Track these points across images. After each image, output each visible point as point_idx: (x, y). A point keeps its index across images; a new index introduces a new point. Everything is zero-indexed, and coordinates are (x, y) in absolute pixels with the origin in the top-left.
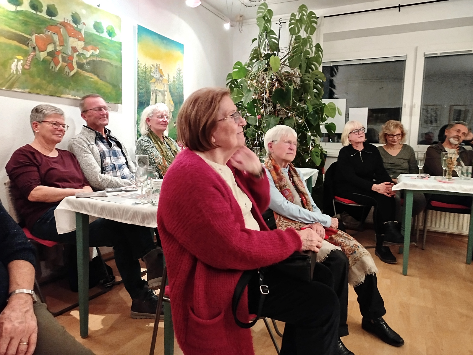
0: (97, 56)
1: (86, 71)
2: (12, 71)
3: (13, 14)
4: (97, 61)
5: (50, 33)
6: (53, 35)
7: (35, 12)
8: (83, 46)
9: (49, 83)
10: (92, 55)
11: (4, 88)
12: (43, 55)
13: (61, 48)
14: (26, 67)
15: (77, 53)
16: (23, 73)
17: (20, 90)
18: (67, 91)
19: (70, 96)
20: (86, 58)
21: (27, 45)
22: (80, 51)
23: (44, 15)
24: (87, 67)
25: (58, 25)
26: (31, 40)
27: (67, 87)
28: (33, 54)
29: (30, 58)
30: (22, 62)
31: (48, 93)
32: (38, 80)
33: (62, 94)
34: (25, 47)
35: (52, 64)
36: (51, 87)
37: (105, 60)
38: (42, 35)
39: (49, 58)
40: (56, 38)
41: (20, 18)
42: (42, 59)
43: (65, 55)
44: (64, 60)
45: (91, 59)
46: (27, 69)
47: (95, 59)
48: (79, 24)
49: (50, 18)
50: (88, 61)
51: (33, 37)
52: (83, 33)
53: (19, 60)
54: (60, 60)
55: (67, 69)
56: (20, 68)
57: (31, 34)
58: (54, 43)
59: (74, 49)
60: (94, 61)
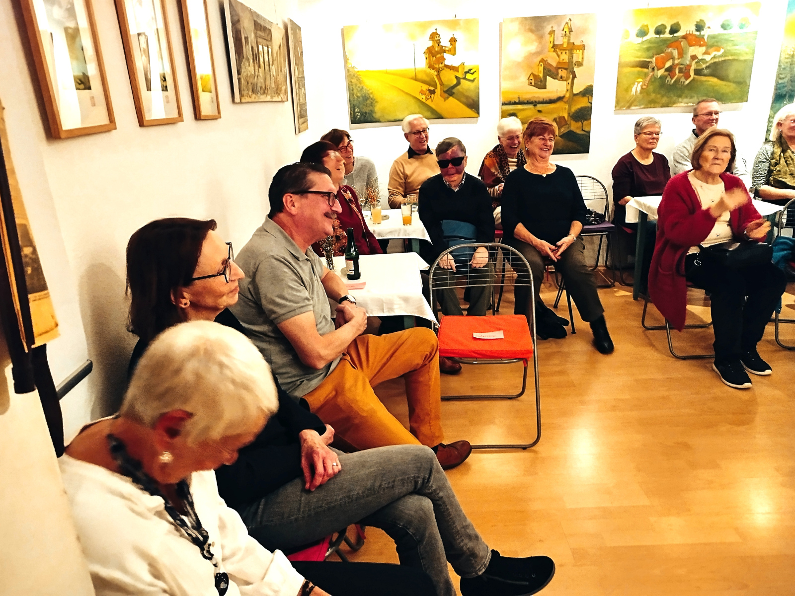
0: (720, 56)
1: (705, 75)
2: (632, 93)
3: (639, 45)
4: (720, 61)
5: (670, 50)
6: (673, 51)
7: (658, 36)
8: (704, 51)
9: (663, 96)
10: (714, 57)
11: (624, 109)
12: (660, 73)
13: (679, 60)
14: (644, 87)
15: (696, 60)
16: (641, 93)
17: (637, 108)
18: (680, 100)
19: (682, 104)
20: (707, 62)
21: (648, 68)
22: (700, 57)
23: (667, 35)
24: (705, 71)
25: (680, 40)
26: (652, 62)
27: (680, 96)
28: (651, 74)
29: (648, 78)
30: (641, 83)
31: (660, 105)
32: (653, 96)
33: (674, 103)
34: (645, 70)
35: (669, 79)
36: (665, 100)
37: (730, 58)
38: (662, 54)
39: (666, 73)
40: (675, 53)
41: (645, 46)
42: (659, 76)
43: (682, 66)
44: (681, 71)
45: (712, 61)
46: (645, 89)
47: (717, 60)
48: (703, 30)
49: (672, 36)
50: (708, 64)
51: (654, 60)
52: (706, 38)
53: (639, 82)
54: (677, 71)
55: (683, 80)
56: (639, 89)
57: (652, 57)
58: (673, 58)
59: (694, 57)
60: (715, 63)
